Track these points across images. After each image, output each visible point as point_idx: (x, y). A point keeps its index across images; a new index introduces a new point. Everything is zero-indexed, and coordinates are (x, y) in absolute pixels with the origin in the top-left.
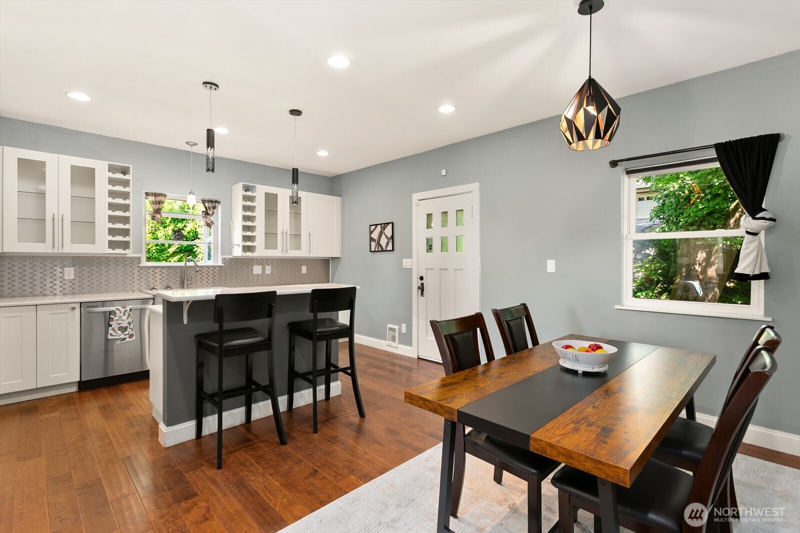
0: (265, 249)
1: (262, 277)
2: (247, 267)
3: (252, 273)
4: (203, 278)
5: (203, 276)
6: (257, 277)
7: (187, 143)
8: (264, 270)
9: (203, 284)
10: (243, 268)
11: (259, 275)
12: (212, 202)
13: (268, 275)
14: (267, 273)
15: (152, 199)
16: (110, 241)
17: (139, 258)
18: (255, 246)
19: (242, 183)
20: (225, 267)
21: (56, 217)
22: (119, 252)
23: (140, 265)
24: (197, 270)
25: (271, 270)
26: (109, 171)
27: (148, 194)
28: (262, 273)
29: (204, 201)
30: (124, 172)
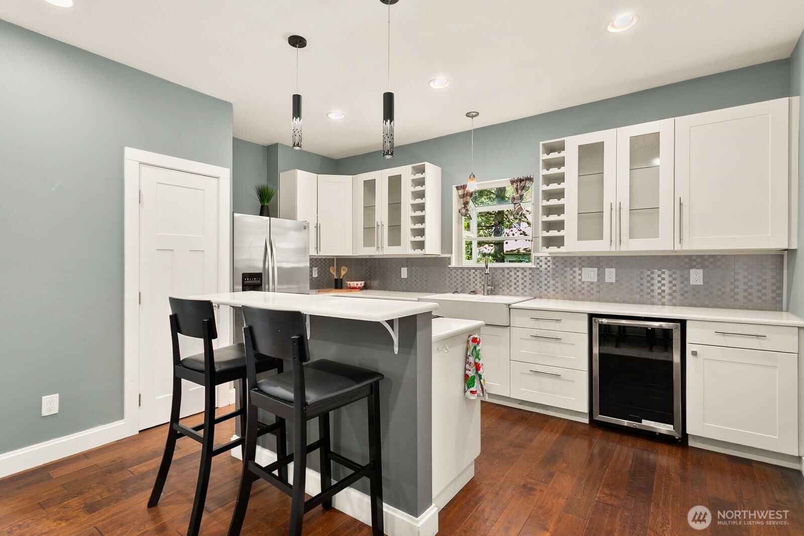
0: (578, 240)
1: (598, 286)
2: (571, 269)
3: (580, 280)
4: (510, 283)
5: (511, 281)
6: (588, 286)
7: (468, 115)
8: (601, 276)
10: (566, 272)
11: (592, 283)
12: (521, 181)
13: (611, 284)
14: (607, 280)
15: (461, 192)
16: (411, 242)
17: (449, 259)
18: (563, 237)
19: (541, 143)
20: (538, 269)
21: (379, 224)
22: (418, 252)
23: (449, 266)
24: (486, 272)
25: (616, 276)
26: (412, 174)
27: (458, 188)
28: (598, 280)
29: (512, 182)
30: (422, 170)
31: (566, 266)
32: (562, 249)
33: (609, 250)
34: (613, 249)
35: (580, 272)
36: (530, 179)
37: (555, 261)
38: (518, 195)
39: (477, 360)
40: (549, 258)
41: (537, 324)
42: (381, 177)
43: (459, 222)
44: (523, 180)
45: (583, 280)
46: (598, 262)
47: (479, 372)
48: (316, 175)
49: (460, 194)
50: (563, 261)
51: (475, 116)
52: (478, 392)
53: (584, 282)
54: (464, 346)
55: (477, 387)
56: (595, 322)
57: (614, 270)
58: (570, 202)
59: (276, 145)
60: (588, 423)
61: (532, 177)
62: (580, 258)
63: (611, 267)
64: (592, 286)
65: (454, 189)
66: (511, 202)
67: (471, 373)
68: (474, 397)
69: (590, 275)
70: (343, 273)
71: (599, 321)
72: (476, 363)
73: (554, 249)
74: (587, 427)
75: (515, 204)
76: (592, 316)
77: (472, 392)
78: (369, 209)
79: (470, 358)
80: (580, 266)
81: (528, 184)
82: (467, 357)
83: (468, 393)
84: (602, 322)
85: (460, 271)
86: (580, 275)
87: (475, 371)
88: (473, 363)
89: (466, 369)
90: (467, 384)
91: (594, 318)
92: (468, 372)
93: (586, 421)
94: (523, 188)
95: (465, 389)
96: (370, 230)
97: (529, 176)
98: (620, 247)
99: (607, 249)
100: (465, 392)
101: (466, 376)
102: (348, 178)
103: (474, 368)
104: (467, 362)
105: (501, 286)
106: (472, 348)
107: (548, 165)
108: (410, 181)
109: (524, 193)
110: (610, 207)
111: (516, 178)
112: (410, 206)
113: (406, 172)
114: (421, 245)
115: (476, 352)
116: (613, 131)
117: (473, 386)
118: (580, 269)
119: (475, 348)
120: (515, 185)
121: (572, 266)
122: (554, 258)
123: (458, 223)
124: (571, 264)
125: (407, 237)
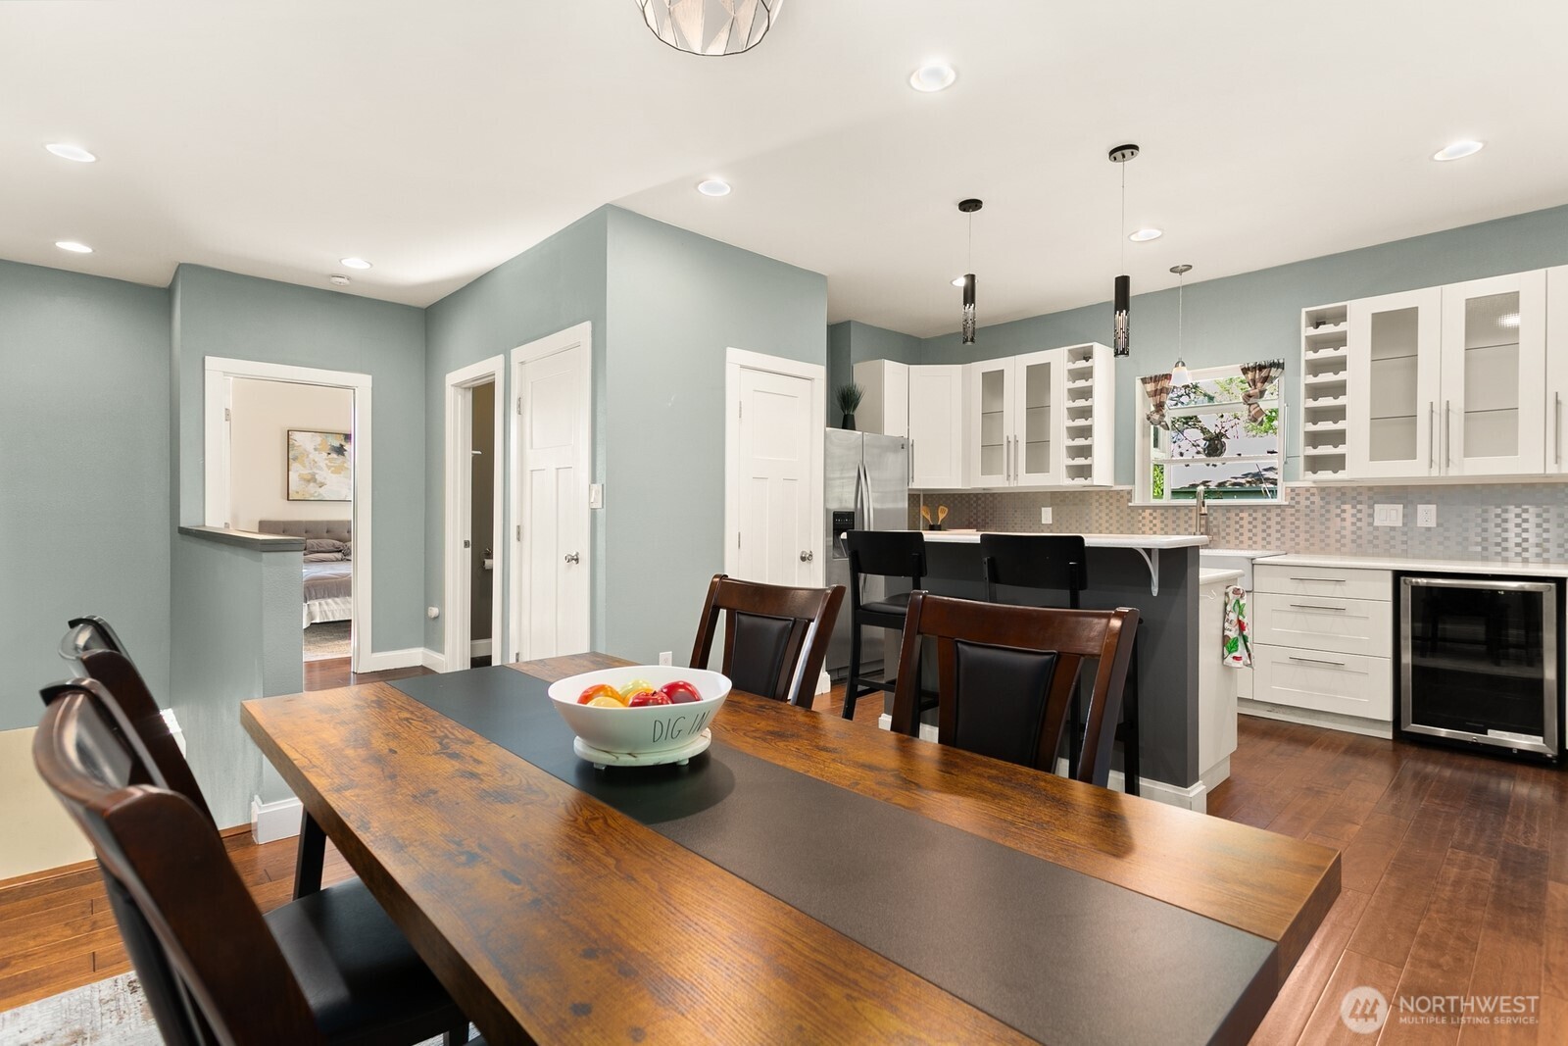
0: (1371, 460)
1: (1405, 534)
2: (1354, 507)
3: (1371, 524)
4: (1241, 530)
5: (1242, 527)
6: (1386, 533)
7: (1172, 270)
8: (1409, 517)
9: (1242, 542)
10: (1344, 511)
11: (1393, 529)
12: (1261, 368)
13: (1429, 529)
14: (1421, 523)
15: (1150, 387)
16: (1067, 467)
17: (1130, 492)
18: (1343, 457)
19: (1304, 310)
20: (1293, 507)
21: (1012, 439)
22: (1079, 482)
23: (1130, 504)
24: (1203, 512)
25: (1438, 516)
26: (1069, 361)
27: (1144, 381)
28: (1404, 524)
29: (1245, 371)
30: (1087, 356)
31: (1344, 503)
32: (1341, 475)
33: (1427, 475)
34: (1435, 473)
35: (1371, 511)
36: (1279, 366)
37: (1323, 494)
38: (1257, 391)
39: (1241, 618)
40: (1312, 491)
41: (1301, 588)
42: (1015, 368)
43: (1145, 435)
44: (1265, 367)
45: (1375, 524)
46: (1404, 494)
47: (1245, 633)
48: (907, 366)
49: (1149, 390)
50: (1339, 494)
51: (1185, 270)
52: (1244, 659)
53: (1378, 527)
54: (1222, 599)
55: (1241, 652)
56: (1406, 583)
57: (1433, 507)
58: (1358, 402)
59: (848, 323)
60: (1391, 737)
61: (1281, 361)
62: (1370, 489)
63: (1429, 503)
64: (1392, 534)
65: (1139, 383)
66: (1242, 400)
67: (1233, 634)
68: (1239, 664)
69: (1389, 515)
70: (941, 516)
71: (1411, 582)
72: (1239, 621)
73: (1325, 475)
74: (1391, 743)
75: (1250, 405)
76: (1398, 575)
77: (1235, 658)
78: (991, 417)
79: (1231, 614)
80: (1371, 502)
81: (1274, 372)
82: (1225, 612)
83: (1229, 660)
84: (1417, 583)
85: (1148, 511)
86: (1371, 516)
87: (1238, 632)
88: (1235, 620)
89: (1224, 629)
90: (1227, 648)
91: (1402, 578)
92: (1227, 633)
93: (1389, 735)
94: (1265, 380)
95: (1223, 655)
96: (991, 448)
97: (1276, 361)
98: (1447, 470)
99: (1425, 474)
100: (1223, 658)
101: (1225, 639)
102: (956, 369)
103: (1237, 627)
104: (1225, 620)
105: (1223, 534)
106: (1234, 601)
107: (1315, 344)
108: (1066, 373)
109: (1268, 387)
110: (1429, 408)
111: (1251, 365)
112: (1066, 411)
113: (1058, 359)
114: (1085, 471)
115: (1240, 607)
116: (1435, 290)
117: (1236, 651)
118: (1371, 507)
119: (1238, 601)
120: (1250, 375)
121: (1355, 502)
122: (1322, 489)
123: (1143, 436)
124: (1354, 498)
125: (1059, 458)
